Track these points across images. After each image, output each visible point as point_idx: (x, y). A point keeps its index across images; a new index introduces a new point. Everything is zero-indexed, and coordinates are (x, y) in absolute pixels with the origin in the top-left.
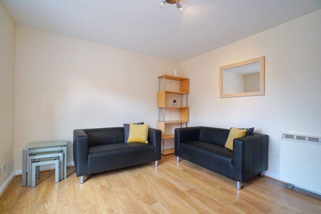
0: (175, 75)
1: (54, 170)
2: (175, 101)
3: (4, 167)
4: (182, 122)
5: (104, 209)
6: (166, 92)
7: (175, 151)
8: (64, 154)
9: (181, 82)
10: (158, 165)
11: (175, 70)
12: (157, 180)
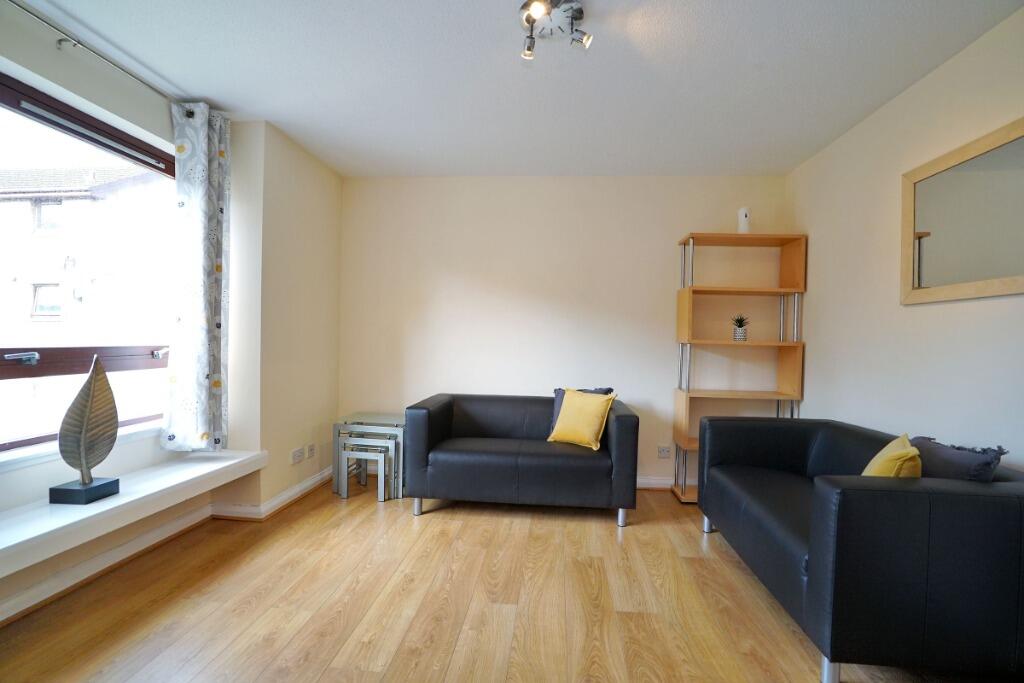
0: (743, 228)
1: (376, 476)
2: (740, 323)
3: (311, 449)
4: (781, 398)
5: (402, 571)
6: (695, 292)
7: (699, 496)
8: (397, 445)
9: (782, 251)
10: (626, 524)
11: (742, 212)
12: (579, 559)
